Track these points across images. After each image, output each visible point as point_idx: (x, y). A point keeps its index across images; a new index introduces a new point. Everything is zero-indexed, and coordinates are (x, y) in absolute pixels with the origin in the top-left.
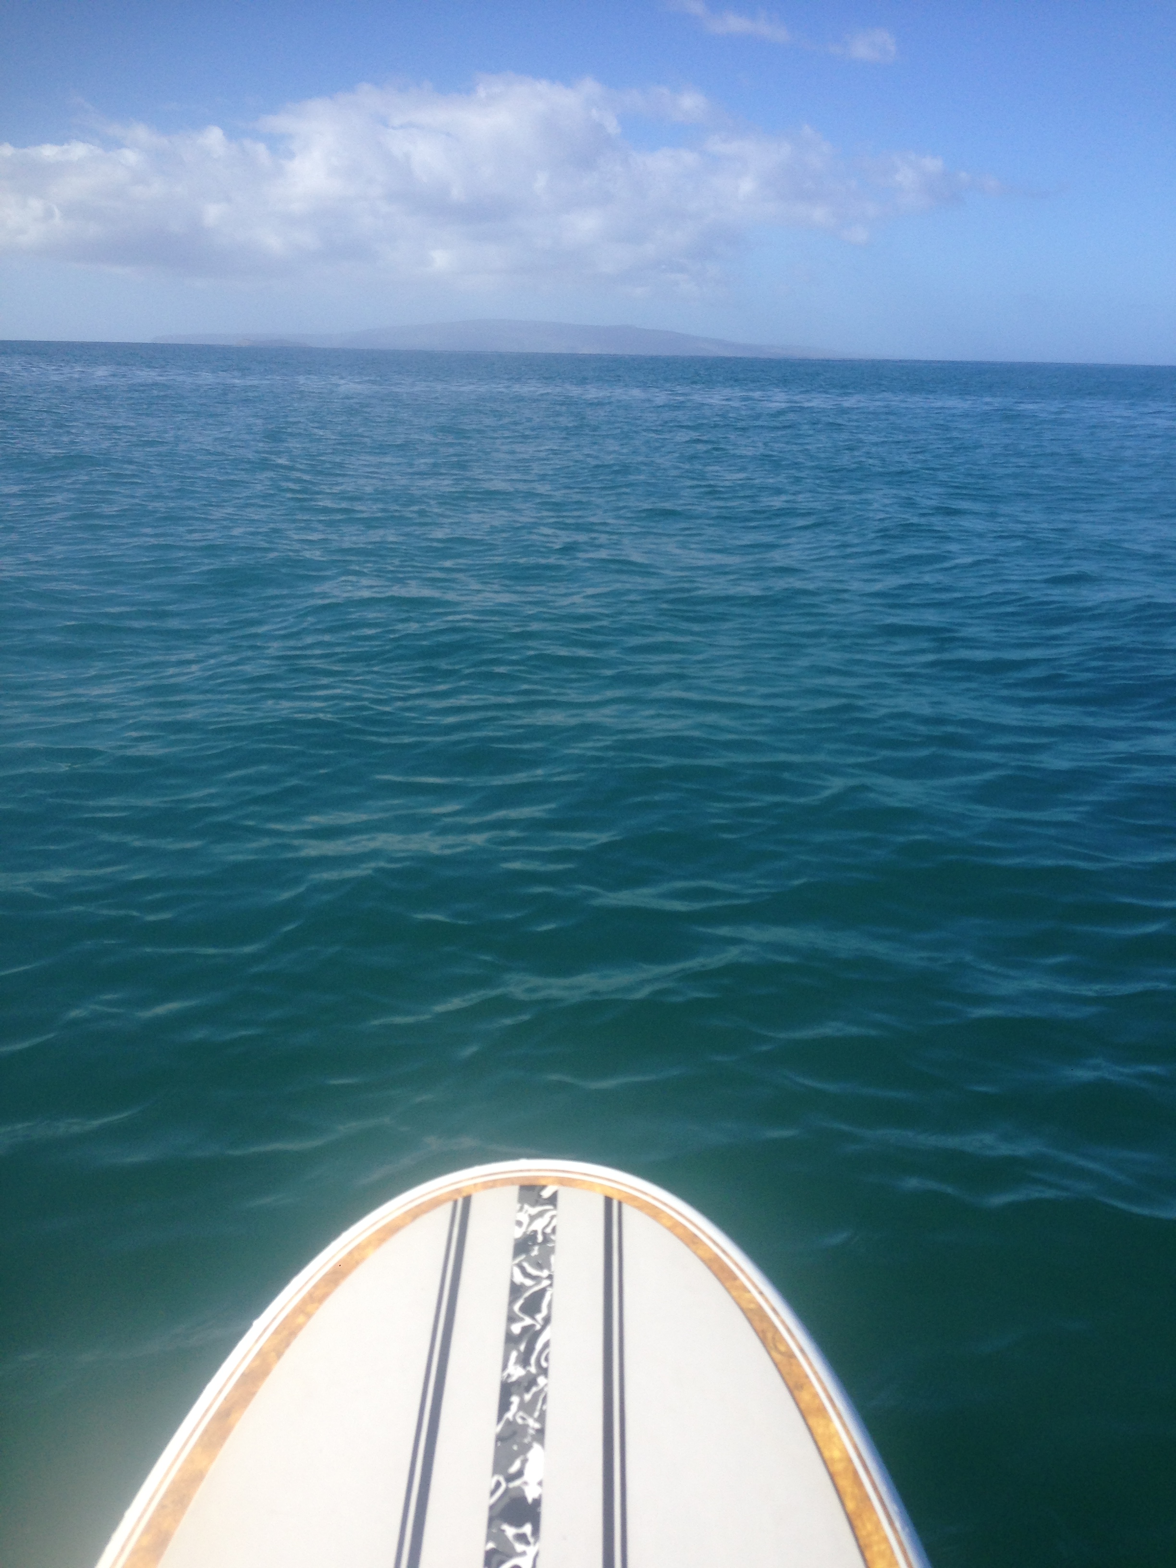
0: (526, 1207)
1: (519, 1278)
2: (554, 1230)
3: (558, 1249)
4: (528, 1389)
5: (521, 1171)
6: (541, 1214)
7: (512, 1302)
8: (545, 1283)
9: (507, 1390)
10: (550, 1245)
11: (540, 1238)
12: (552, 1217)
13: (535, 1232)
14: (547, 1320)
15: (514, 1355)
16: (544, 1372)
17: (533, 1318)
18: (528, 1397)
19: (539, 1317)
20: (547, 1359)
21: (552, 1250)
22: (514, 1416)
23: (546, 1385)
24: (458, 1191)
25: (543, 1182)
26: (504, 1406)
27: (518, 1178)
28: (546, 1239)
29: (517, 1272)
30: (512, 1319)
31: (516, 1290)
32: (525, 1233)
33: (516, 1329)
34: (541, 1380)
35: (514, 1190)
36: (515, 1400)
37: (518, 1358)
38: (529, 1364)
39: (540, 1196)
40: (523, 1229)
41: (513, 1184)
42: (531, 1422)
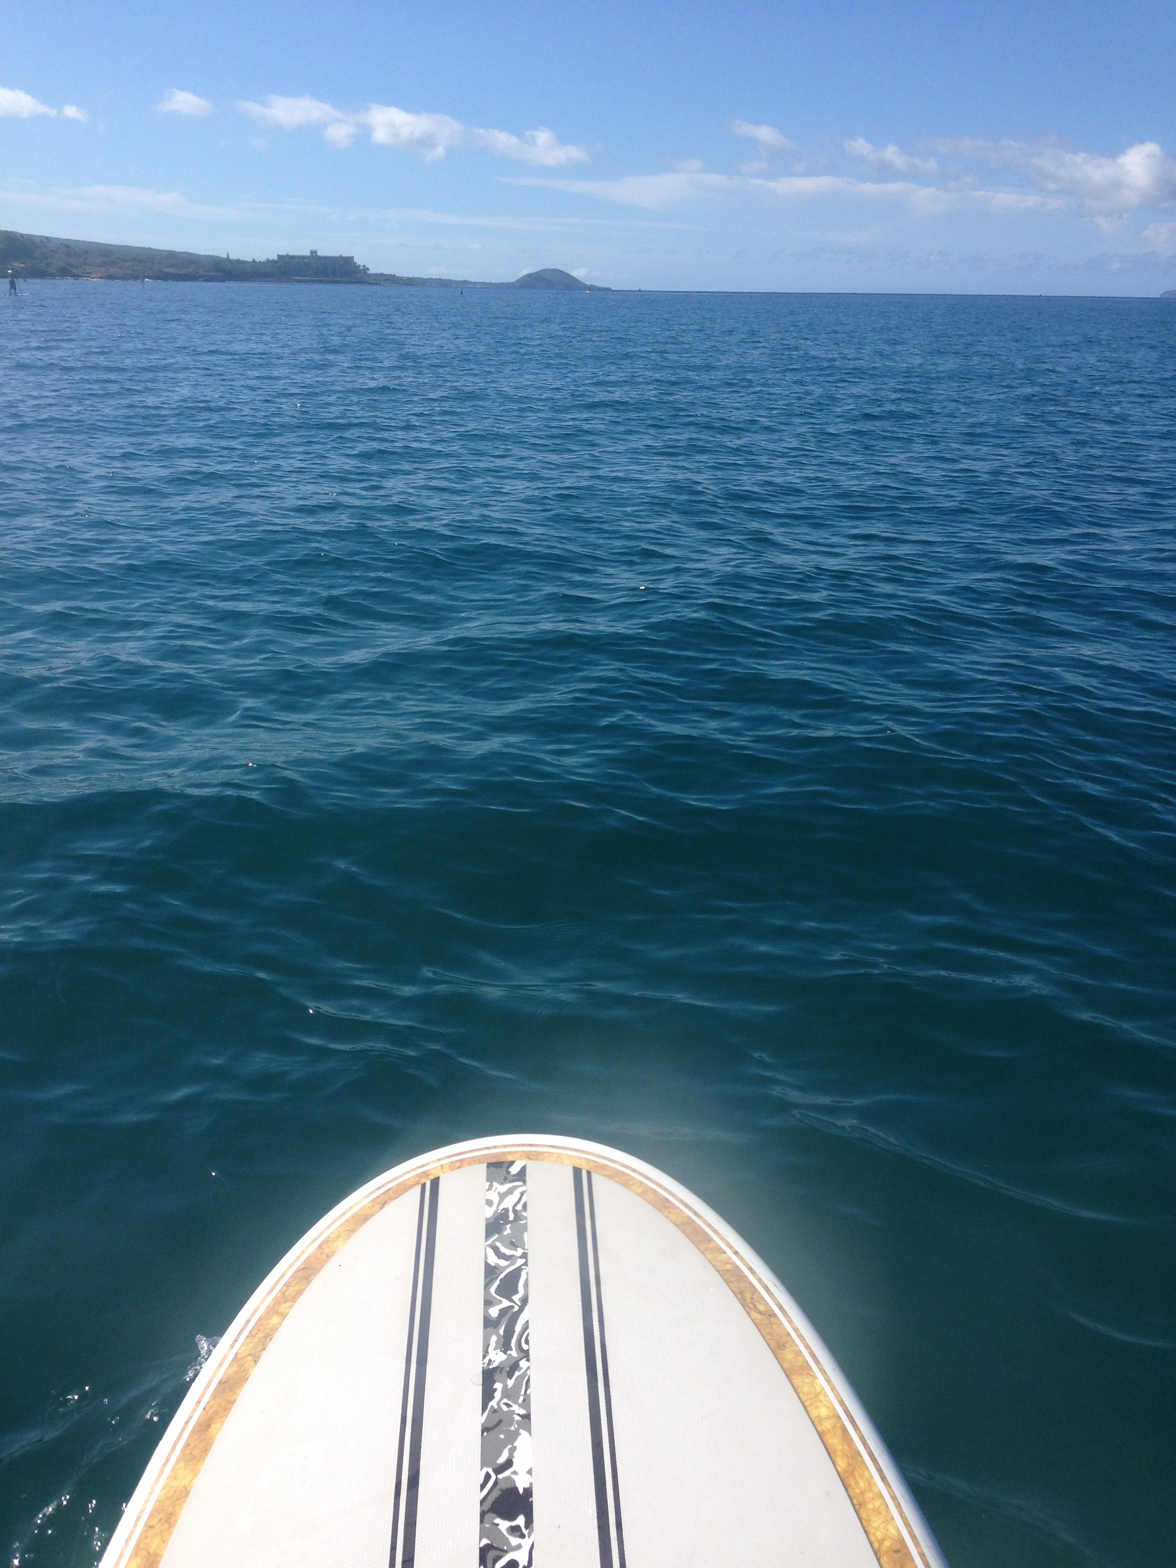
0: (495, 1184)
1: (493, 1260)
2: (525, 1207)
3: (530, 1227)
4: (511, 1375)
5: (488, 1148)
6: (510, 1192)
7: (487, 1286)
8: (520, 1262)
9: (489, 1376)
10: (522, 1222)
11: (511, 1216)
12: (522, 1194)
13: (507, 1210)
14: (525, 1301)
15: (494, 1339)
16: (526, 1355)
17: (511, 1300)
18: (510, 1383)
19: (516, 1298)
20: (527, 1342)
21: (525, 1228)
22: (498, 1404)
23: (528, 1368)
24: (426, 1174)
25: (510, 1158)
26: (488, 1394)
27: (485, 1156)
28: (518, 1217)
29: (490, 1252)
30: (488, 1303)
31: (490, 1272)
32: (496, 1212)
33: (494, 1312)
34: (523, 1364)
35: (483, 1167)
36: (498, 1386)
37: (498, 1343)
38: (511, 1349)
39: (509, 1173)
40: (494, 1208)
41: (480, 1163)
42: (515, 1408)
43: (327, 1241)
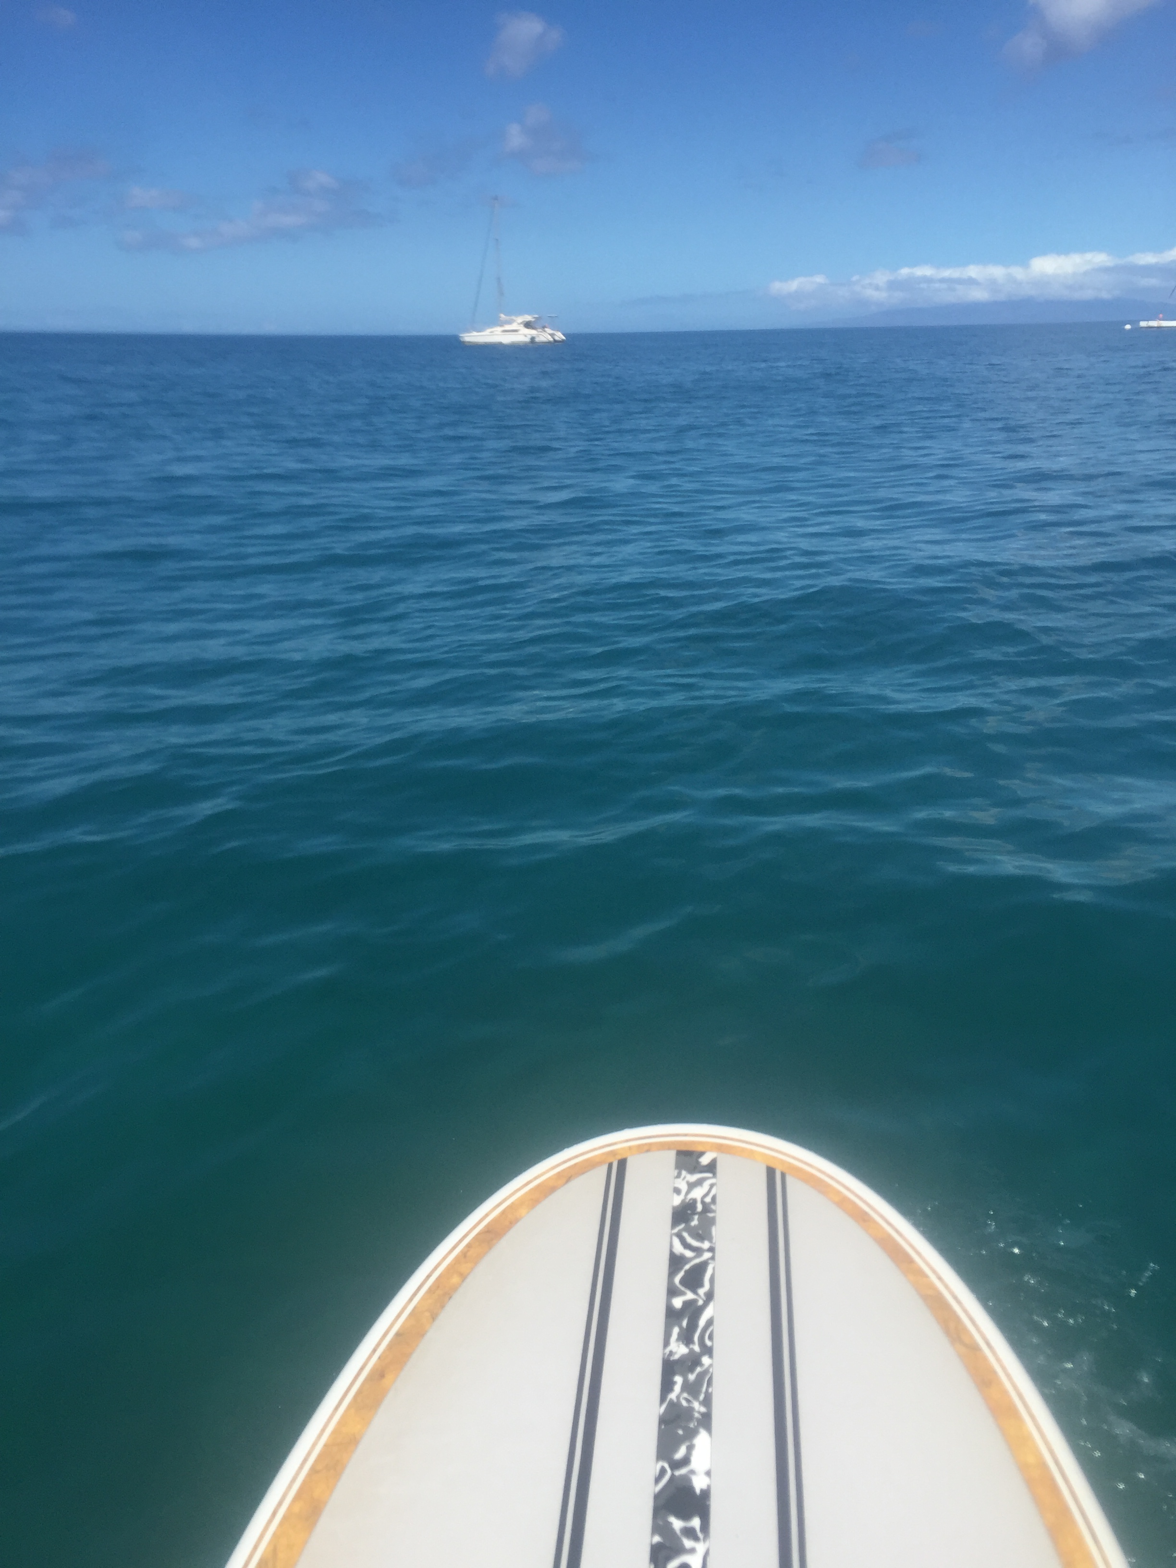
0: (684, 1173)
1: (678, 1248)
2: (714, 1199)
3: (718, 1220)
4: (692, 1370)
5: (677, 1135)
6: (699, 1183)
7: (672, 1273)
8: (707, 1255)
9: (670, 1368)
10: (711, 1215)
11: (699, 1207)
12: (712, 1186)
13: (694, 1201)
14: (710, 1296)
15: (676, 1331)
16: (708, 1351)
17: (695, 1292)
18: (692, 1377)
19: (702, 1291)
20: (711, 1338)
21: (712, 1221)
22: (678, 1397)
23: (711, 1365)
24: (613, 1153)
25: (700, 1149)
26: (667, 1386)
27: (673, 1143)
28: (706, 1209)
29: (676, 1242)
30: (672, 1292)
31: (676, 1262)
32: (683, 1201)
33: (678, 1303)
34: (706, 1360)
35: (671, 1155)
36: (679, 1379)
37: (679, 1334)
38: (693, 1342)
39: (698, 1163)
40: (682, 1197)
41: (669, 1149)
42: (696, 1405)
43: (511, 1207)
